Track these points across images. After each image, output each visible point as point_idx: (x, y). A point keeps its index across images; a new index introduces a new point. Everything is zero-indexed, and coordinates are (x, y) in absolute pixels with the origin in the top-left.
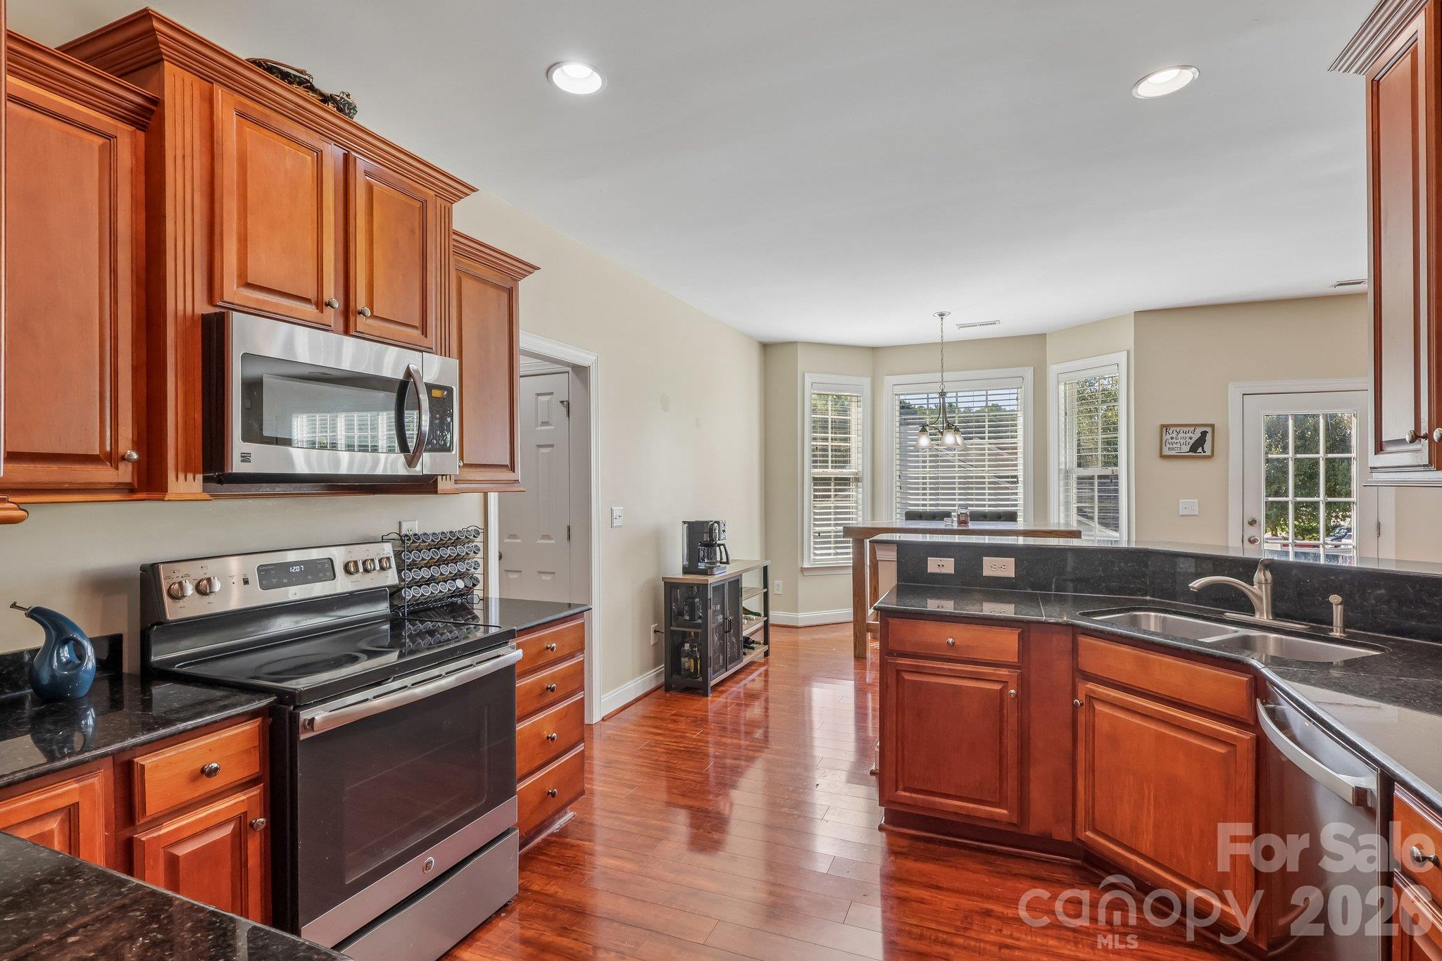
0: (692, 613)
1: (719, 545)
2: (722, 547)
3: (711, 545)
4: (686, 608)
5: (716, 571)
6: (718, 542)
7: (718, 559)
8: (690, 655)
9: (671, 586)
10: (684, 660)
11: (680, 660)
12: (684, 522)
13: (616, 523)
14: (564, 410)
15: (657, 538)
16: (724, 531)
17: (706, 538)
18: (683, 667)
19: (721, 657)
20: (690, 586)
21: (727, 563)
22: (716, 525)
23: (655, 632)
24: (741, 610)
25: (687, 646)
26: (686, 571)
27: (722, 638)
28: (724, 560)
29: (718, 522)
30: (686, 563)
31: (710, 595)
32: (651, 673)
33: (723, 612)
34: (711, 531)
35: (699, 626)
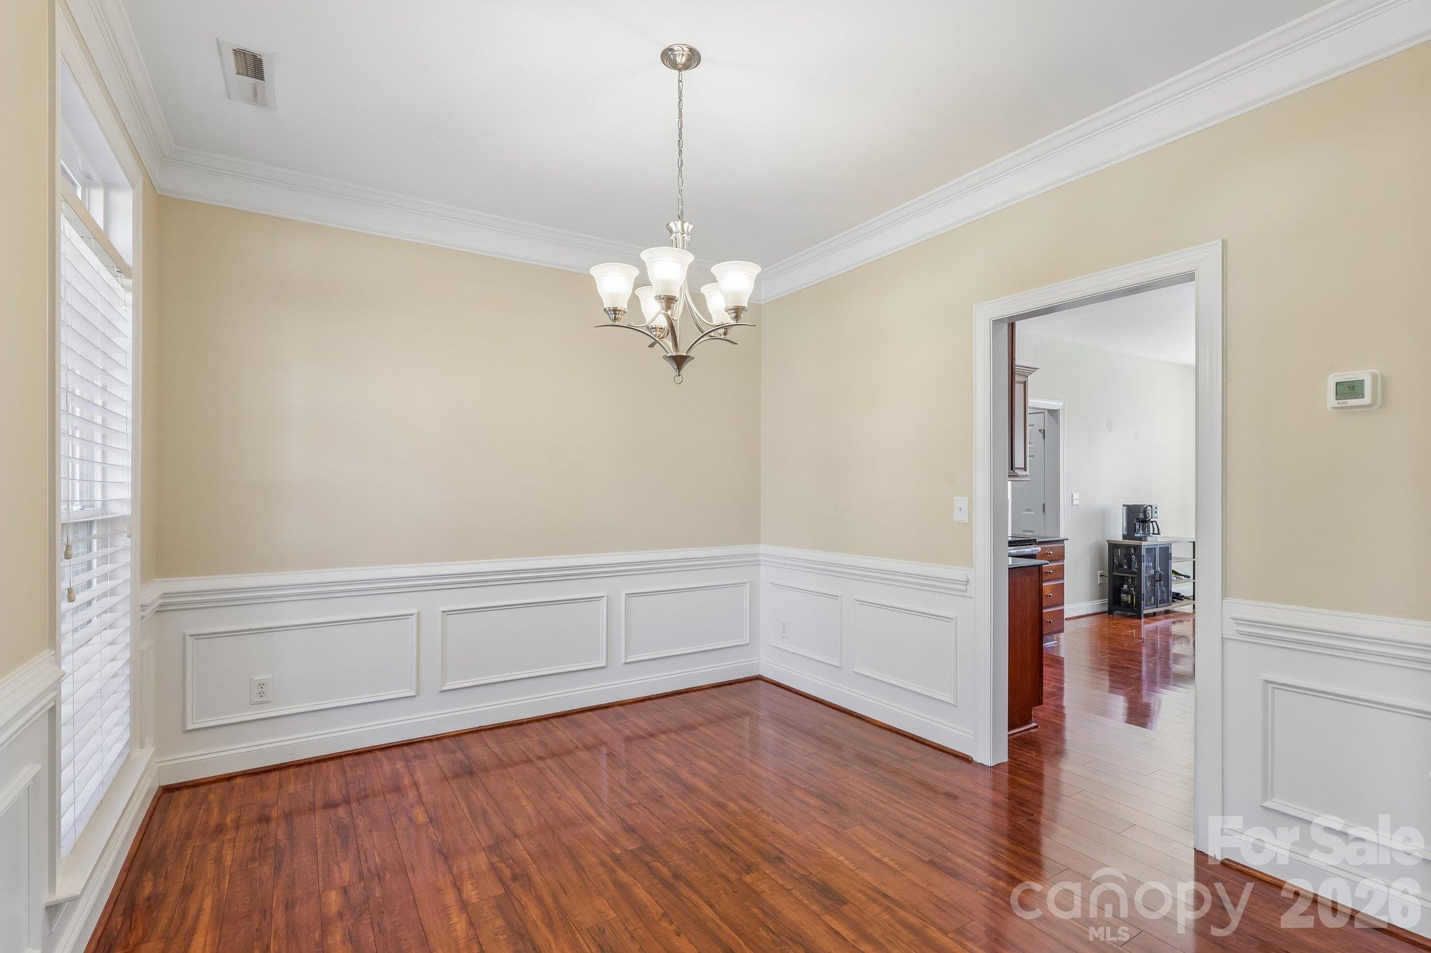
0: (1130, 564)
1: (1152, 522)
2: (1154, 523)
3: (1145, 521)
4: (1125, 561)
5: (1149, 539)
6: (1151, 520)
7: (1151, 532)
8: (1127, 593)
9: (1113, 546)
10: (1123, 595)
11: (1120, 597)
12: (1124, 505)
13: (1075, 502)
14: (1042, 435)
15: (1103, 516)
16: (1156, 512)
17: (1141, 516)
18: (1122, 600)
19: (1153, 598)
20: (1129, 547)
21: (1159, 534)
22: (1149, 508)
23: (1101, 576)
24: (1170, 572)
25: (1125, 587)
26: (1125, 537)
27: (1153, 585)
28: (1156, 532)
29: (1151, 506)
30: (1125, 533)
31: (1144, 552)
32: (1098, 602)
33: (1154, 568)
34: (1145, 512)
35: (1134, 573)
